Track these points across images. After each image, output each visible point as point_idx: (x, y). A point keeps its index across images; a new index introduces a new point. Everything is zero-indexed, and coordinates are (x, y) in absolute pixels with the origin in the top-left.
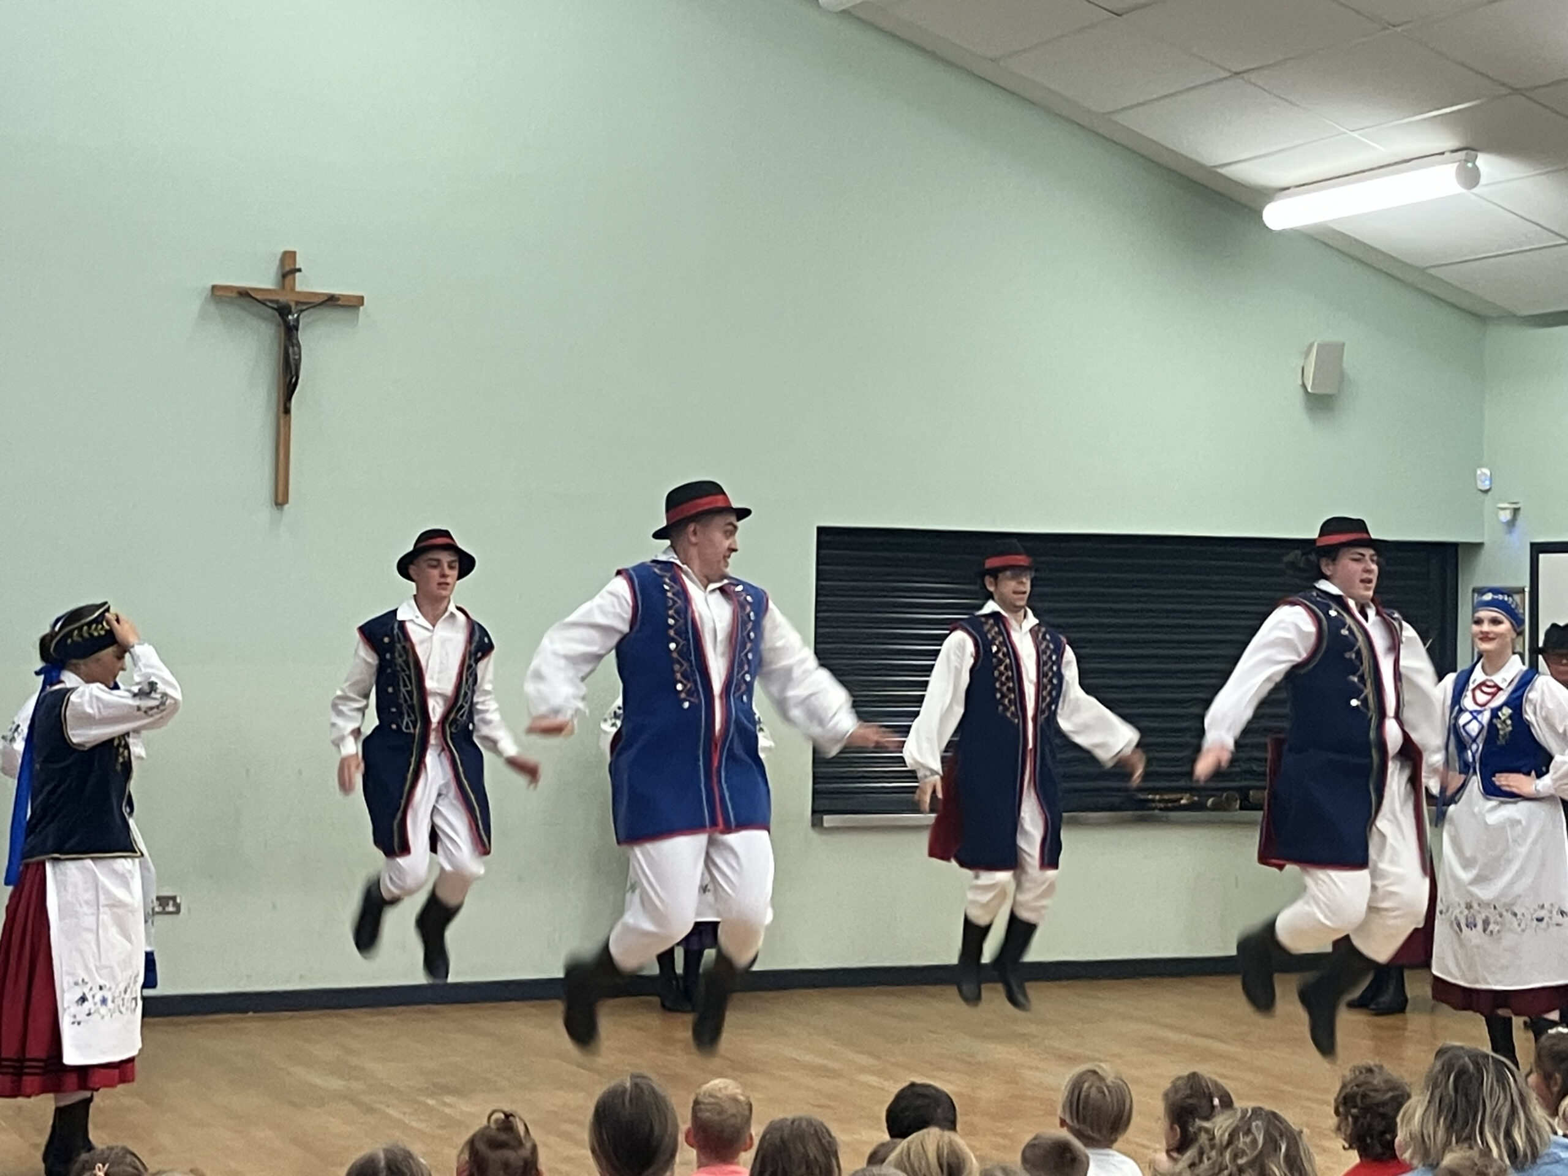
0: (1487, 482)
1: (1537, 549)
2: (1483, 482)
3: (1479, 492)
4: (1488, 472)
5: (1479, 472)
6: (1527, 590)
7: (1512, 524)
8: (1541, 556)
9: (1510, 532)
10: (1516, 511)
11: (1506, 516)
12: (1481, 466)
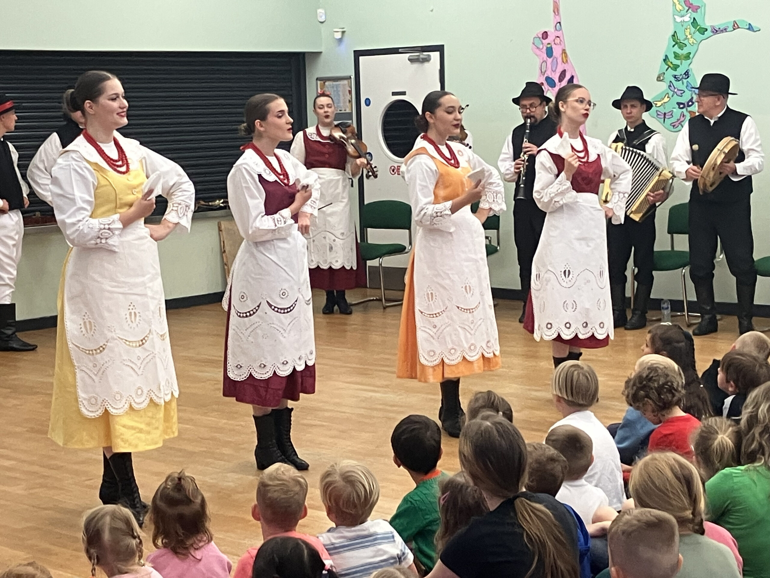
0: (324, 17)
1: (358, 54)
2: (321, 17)
3: (320, 24)
4: (323, 12)
5: (318, 12)
6: (353, 77)
7: (340, 40)
8: (361, 58)
9: (339, 45)
10: (343, 32)
11: (338, 36)
12: (319, 8)
